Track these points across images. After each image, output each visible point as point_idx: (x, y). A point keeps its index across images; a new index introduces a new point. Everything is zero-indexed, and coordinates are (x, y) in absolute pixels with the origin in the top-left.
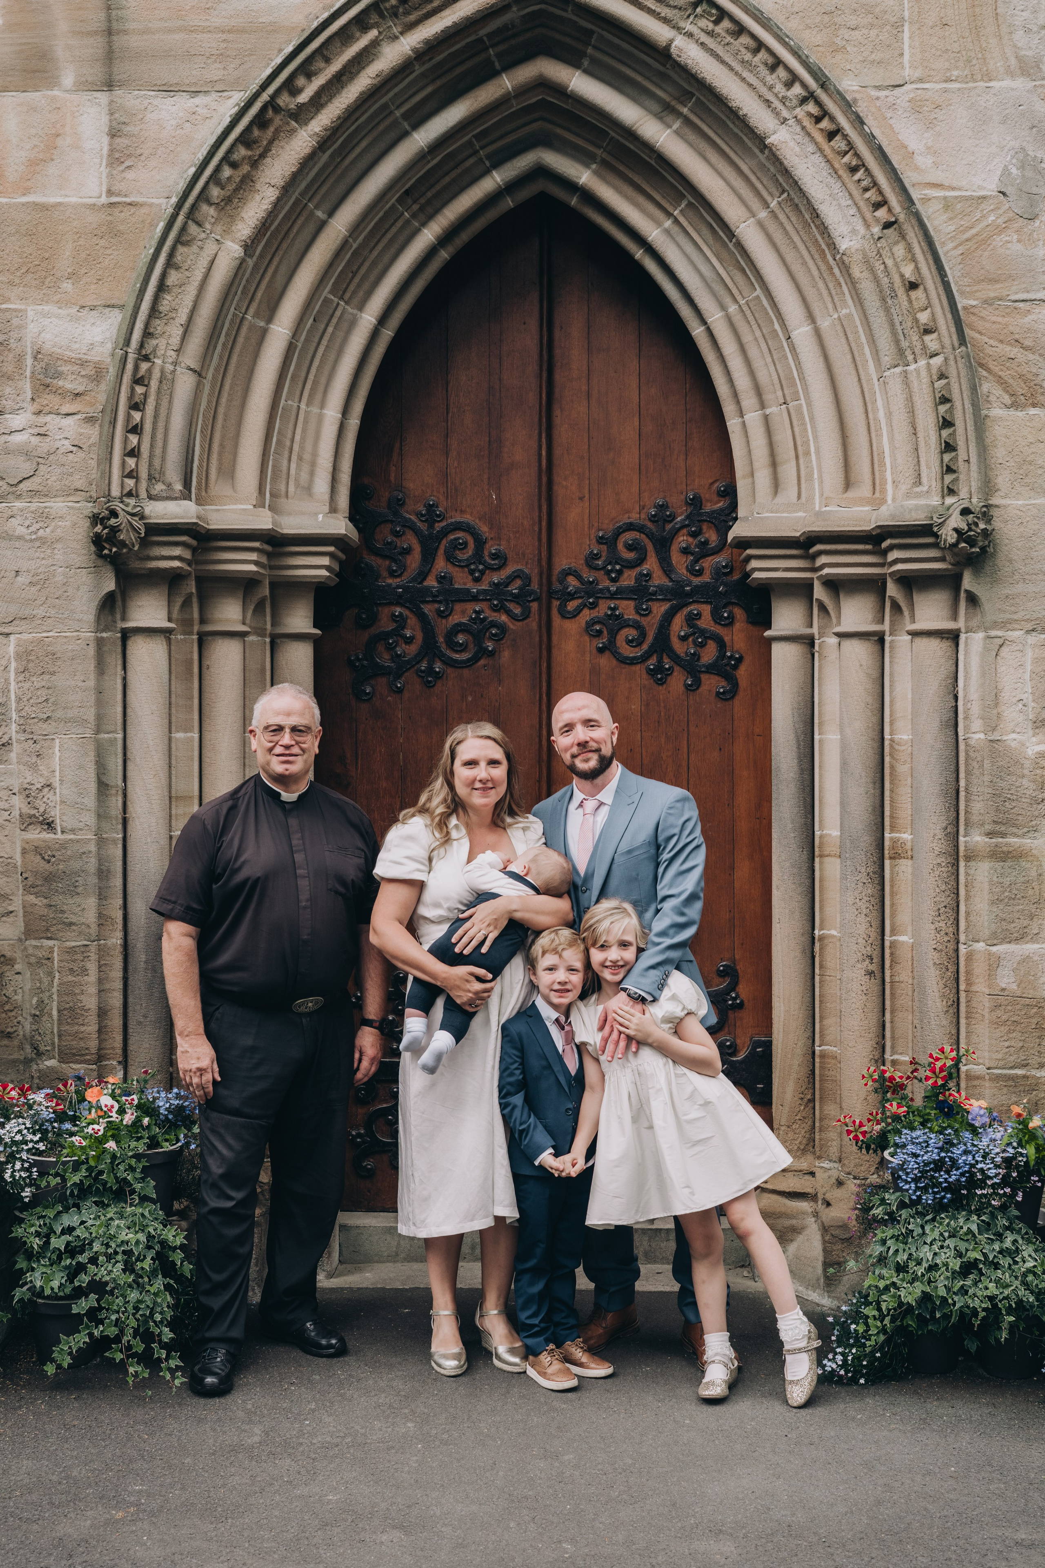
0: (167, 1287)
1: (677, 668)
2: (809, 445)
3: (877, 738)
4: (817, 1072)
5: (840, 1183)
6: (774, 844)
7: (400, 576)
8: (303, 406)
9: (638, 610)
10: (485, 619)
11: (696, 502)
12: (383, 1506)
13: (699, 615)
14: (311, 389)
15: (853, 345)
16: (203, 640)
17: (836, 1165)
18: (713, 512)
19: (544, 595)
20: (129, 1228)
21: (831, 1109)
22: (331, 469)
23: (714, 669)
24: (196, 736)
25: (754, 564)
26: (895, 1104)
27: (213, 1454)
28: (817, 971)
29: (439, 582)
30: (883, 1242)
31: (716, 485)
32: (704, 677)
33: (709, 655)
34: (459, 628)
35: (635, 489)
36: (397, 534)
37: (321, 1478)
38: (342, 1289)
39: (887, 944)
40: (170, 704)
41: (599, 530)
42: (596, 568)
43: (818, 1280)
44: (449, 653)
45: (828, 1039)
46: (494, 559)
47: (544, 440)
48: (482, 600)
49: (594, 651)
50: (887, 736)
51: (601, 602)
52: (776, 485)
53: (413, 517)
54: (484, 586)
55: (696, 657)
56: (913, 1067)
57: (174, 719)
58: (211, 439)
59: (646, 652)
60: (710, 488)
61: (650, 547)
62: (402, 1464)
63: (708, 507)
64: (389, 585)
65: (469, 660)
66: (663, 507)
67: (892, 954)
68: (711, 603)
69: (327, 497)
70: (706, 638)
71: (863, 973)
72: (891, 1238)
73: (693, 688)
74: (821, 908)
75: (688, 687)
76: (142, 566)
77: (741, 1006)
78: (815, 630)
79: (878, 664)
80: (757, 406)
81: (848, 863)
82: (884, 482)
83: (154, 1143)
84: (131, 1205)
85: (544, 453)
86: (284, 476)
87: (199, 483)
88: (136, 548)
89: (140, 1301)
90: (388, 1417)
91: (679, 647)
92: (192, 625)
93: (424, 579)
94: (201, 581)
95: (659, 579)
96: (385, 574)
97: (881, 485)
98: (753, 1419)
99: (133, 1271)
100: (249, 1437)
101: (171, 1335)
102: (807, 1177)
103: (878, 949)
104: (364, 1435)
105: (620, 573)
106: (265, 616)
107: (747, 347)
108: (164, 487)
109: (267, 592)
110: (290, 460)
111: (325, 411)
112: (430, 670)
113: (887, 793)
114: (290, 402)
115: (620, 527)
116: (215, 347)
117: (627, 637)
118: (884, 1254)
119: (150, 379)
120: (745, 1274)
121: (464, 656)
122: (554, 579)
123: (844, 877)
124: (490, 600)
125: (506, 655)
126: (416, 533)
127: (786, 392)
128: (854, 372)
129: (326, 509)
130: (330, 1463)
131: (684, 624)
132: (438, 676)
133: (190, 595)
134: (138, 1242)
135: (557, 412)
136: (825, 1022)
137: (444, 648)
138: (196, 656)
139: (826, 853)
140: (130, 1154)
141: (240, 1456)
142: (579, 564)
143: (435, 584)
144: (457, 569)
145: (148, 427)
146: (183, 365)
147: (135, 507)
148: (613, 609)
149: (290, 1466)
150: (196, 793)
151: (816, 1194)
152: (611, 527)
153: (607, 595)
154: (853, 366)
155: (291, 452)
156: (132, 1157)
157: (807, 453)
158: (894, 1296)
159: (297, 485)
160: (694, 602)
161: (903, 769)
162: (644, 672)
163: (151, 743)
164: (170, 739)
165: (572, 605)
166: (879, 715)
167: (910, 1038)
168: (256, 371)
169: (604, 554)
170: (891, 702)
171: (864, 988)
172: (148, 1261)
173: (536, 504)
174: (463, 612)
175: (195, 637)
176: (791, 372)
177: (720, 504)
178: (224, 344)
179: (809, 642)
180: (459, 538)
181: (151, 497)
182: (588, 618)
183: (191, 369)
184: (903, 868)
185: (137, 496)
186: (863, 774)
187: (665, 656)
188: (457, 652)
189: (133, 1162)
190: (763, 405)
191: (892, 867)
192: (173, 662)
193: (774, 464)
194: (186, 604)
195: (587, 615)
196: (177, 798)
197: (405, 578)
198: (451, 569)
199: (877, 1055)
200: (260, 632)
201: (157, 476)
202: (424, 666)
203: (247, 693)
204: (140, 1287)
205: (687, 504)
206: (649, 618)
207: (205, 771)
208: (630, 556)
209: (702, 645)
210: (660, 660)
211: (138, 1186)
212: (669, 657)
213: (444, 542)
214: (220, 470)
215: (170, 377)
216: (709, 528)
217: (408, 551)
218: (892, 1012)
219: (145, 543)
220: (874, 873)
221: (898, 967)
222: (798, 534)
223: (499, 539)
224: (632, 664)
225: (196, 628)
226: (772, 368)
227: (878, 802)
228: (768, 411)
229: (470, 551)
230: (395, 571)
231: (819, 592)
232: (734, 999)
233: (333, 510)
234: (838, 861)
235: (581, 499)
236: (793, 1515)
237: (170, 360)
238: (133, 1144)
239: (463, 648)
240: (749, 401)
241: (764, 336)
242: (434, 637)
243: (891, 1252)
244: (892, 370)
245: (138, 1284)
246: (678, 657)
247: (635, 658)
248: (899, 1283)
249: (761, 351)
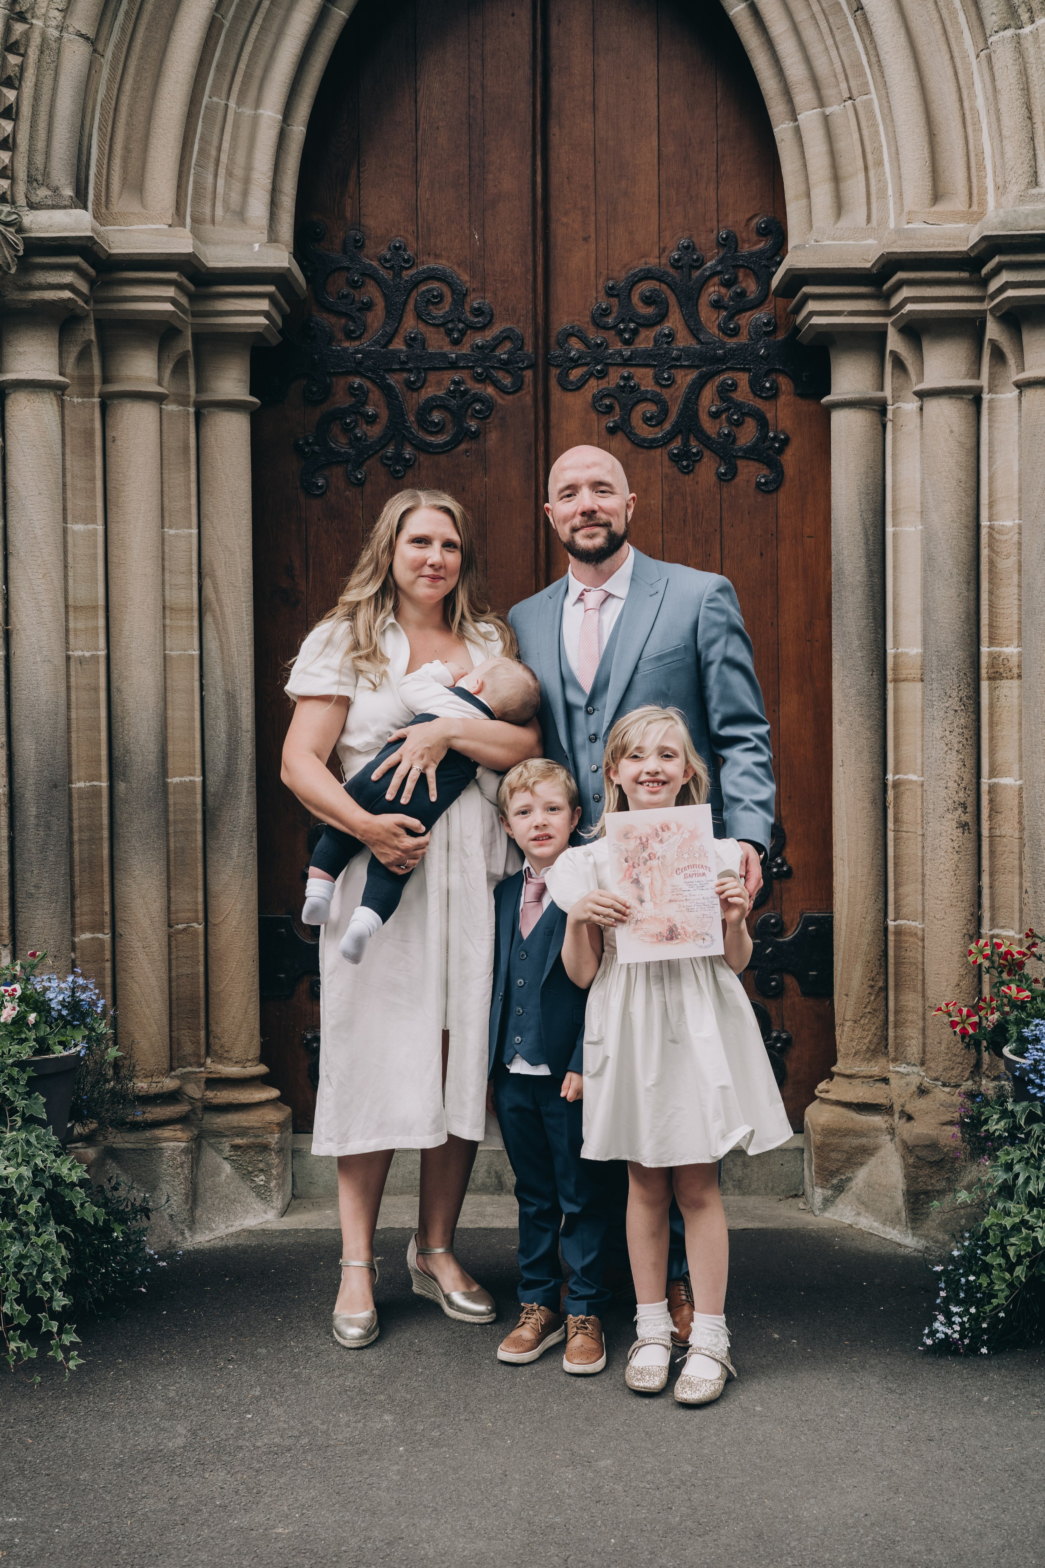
0: (61, 1236)
1: (707, 453)
2: (881, 152)
3: (972, 525)
4: (891, 953)
5: (922, 1091)
6: (835, 666)
7: (359, 338)
8: (232, 104)
9: (657, 380)
10: (466, 392)
11: (729, 242)
12: (354, 1542)
13: (735, 386)
14: (243, 83)
15: (944, 12)
16: (106, 405)
17: (915, 1069)
18: (751, 254)
19: (540, 361)
20: (9, 1159)
21: (911, 1000)
22: (270, 187)
23: (754, 453)
24: (100, 528)
25: (812, 306)
26: (1013, 986)
27: (120, 1465)
28: (890, 825)
29: (409, 346)
30: (1009, 1167)
31: (755, 221)
32: (741, 463)
33: (748, 434)
34: (431, 405)
35: (654, 228)
36: (355, 285)
37: (267, 1500)
38: (297, 1231)
39: (985, 788)
40: (64, 485)
41: (608, 279)
42: (606, 328)
43: (898, 1213)
44: (421, 434)
45: (905, 911)
46: (477, 316)
47: (539, 163)
48: (463, 368)
49: (604, 432)
50: (985, 522)
51: (612, 370)
52: (839, 206)
53: (375, 263)
54: (465, 350)
55: (731, 438)
56: (1030, 941)
57: (69, 505)
58: (112, 139)
59: (668, 433)
60: (747, 224)
61: (672, 300)
62: (379, 1476)
63: (746, 249)
64: (345, 350)
65: (446, 444)
66: (689, 248)
67: (991, 801)
68: (749, 370)
69: (264, 222)
70: (744, 415)
71: (955, 825)
72: (1019, 1162)
73: (727, 477)
74: (896, 746)
75: (720, 477)
76: (22, 297)
77: (789, 874)
78: (888, 393)
79: (973, 430)
80: (815, 103)
81: (935, 685)
82: (983, 191)
83: (43, 1047)
84: (12, 1129)
85: (539, 179)
86: (209, 196)
87: (97, 197)
88: (13, 271)
89: (23, 1257)
90: (358, 1406)
91: (708, 425)
92: (92, 385)
93: (390, 341)
94: (100, 325)
95: (684, 340)
96: (340, 335)
97: (979, 195)
98: (845, 1405)
99: (14, 1216)
100: (170, 1439)
101: (65, 1301)
102: (879, 1085)
103: (973, 795)
104: (326, 1433)
105: (635, 333)
106: (187, 379)
107: (801, 27)
108: (49, 193)
109: (190, 346)
110: (216, 175)
111: (261, 111)
112: (398, 457)
113: (984, 596)
114: (215, 99)
115: (635, 275)
116: (115, 16)
117: (644, 414)
118: (1010, 1183)
119: (27, 46)
120: (801, 1206)
121: (440, 439)
122: (553, 341)
123: (927, 704)
124: (472, 368)
125: (493, 437)
126: (378, 284)
127: (853, 84)
128: (945, 47)
129: (264, 237)
130: (280, 1477)
131: (716, 397)
132: (408, 465)
133: (88, 345)
134: (20, 1179)
135: (555, 130)
136: (902, 890)
137: (415, 429)
138: (98, 425)
139: (902, 677)
140: (11, 1061)
141: (157, 1467)
142: (583, 321)
143: (404, 348)
144: (431, 329)
145: (26, 110)
146: (71, 29)
147: (9, 214)
148: (627, 379)
149: (225, 1481)
150: (101, 602)
151: (891, 1107)
152: (623, 275)
153: (619, 360)
154: (943, 38)
155: (217, 165)
156: (14, 1065)
157: (880, 163)
158: (1026, 1239)
159: (227, 209)
160: (728, 369)
161: (1007, 564)
162: (666, 457)
163: (39, 532)
164: (65, 531)
165: (575, 374)
166: (974, 496)
167: (1016, 906)
168: (169, 49)
169: (615, 310)
170: (991, 479)
171: (955, 844)
172: (35, 1203)
173: (529, 245)
174: (439, 383)
175: (97, 400)
176: (859, 57)
177: (763, 244)
178: (127, 13)
179: (879, 408)
180: (433, 289)
181: (32, 206)
182: (595, 391)
183: (82, 36)
184: (1005, 691)
185: (13, 203)
186: (955, 571)
187: (692, 438)
188: (431, 433)
189: (15, 1071)
190: (822, 103)
191: (992, 690)
192: (67, 431)
193: (836, 178)
194: (84, 356)
195: (593, 386)
196: (76, 608)
197: (364, 343)
198: (422, 327)
199: (972, 928)
200: (182, 400)
201: (40, 178)
202: (390, 450)
203: (166, 476)
204: (25, 1238)
205: (720, 245)
206: (671, 390)
207: (113, 574)
208: (648, 311)
209: (739, 424)
210: (686, 443)
211: (20, 1104)
212: (697, 439)
213: (414, 294)
214: (124, 181)
215: (54, 45)
216: (746, 275)
217: (368, 306)
218: (992, 875)
219: (25, 264)
220: (968, 698)
221: (1000, 817)
222: (869, 265)
223: (483, 290)
224: (651, 448)
225: (97, 389)
226: (834, 53)
227: (972, 607)
228: (828, 111)
229: (446, 306)
230: (354, 332)
231: (894, 342)
232: (780, 866)
233: (273, 237)
234: (919, 685)
235: (586, 239)
236: (929, 1551)
237: (54, 23)
238: (15, 1048)
239: (439, 428)
240: (803, 96)
241: (823, 11)
242: (403, 415)
243: (1021, 1180)
244: (1001, 33)
245: (21, 1232)
246: (709, 438)
247: (654, 440)
248: (1032, 1221)
249: (820, 32)
